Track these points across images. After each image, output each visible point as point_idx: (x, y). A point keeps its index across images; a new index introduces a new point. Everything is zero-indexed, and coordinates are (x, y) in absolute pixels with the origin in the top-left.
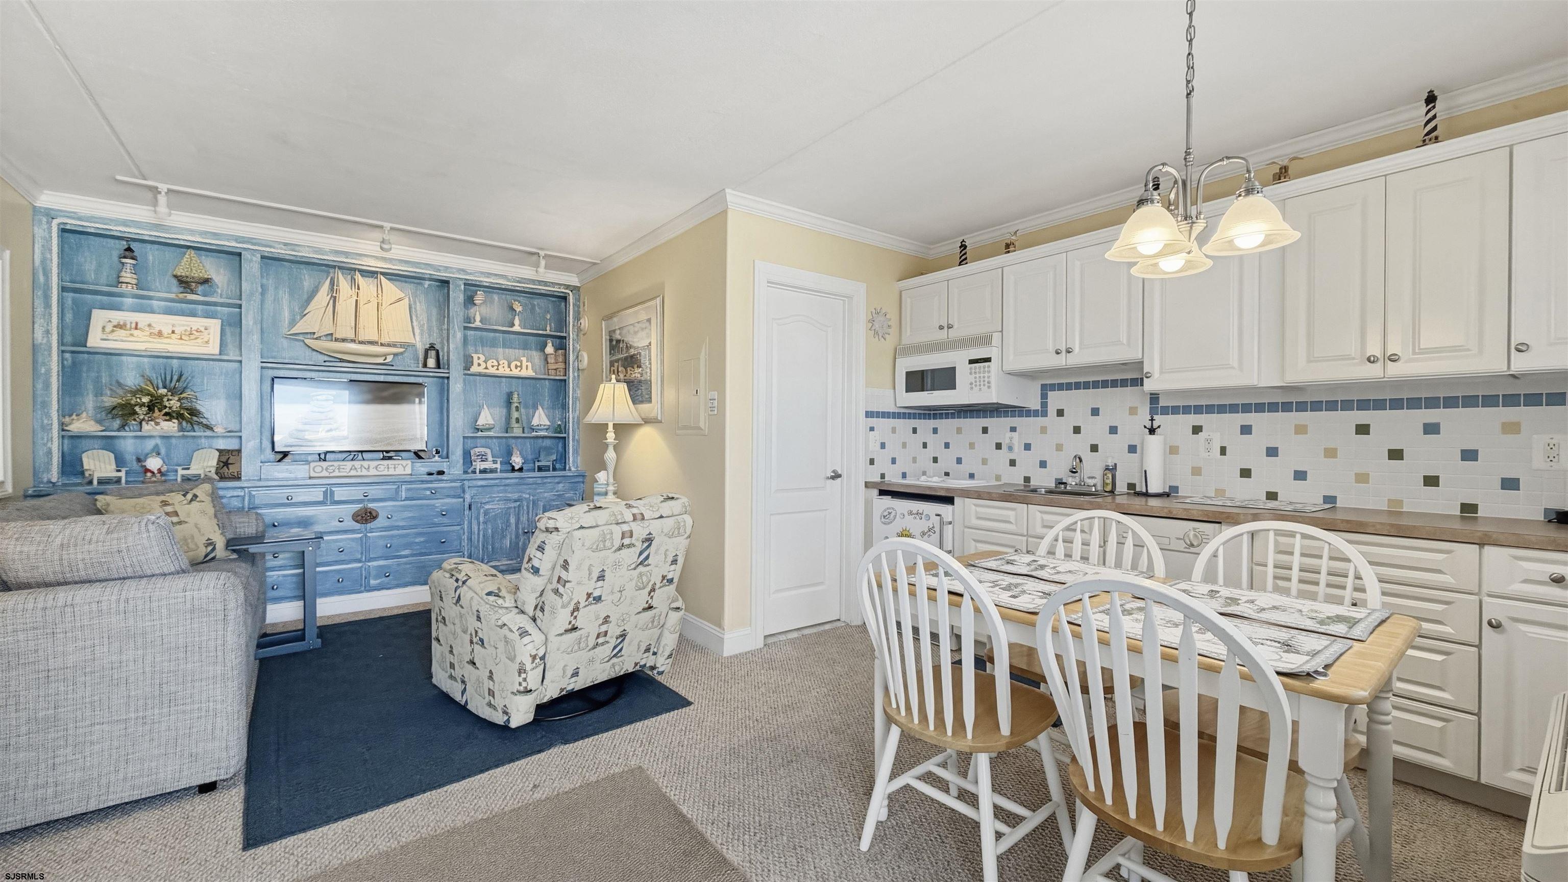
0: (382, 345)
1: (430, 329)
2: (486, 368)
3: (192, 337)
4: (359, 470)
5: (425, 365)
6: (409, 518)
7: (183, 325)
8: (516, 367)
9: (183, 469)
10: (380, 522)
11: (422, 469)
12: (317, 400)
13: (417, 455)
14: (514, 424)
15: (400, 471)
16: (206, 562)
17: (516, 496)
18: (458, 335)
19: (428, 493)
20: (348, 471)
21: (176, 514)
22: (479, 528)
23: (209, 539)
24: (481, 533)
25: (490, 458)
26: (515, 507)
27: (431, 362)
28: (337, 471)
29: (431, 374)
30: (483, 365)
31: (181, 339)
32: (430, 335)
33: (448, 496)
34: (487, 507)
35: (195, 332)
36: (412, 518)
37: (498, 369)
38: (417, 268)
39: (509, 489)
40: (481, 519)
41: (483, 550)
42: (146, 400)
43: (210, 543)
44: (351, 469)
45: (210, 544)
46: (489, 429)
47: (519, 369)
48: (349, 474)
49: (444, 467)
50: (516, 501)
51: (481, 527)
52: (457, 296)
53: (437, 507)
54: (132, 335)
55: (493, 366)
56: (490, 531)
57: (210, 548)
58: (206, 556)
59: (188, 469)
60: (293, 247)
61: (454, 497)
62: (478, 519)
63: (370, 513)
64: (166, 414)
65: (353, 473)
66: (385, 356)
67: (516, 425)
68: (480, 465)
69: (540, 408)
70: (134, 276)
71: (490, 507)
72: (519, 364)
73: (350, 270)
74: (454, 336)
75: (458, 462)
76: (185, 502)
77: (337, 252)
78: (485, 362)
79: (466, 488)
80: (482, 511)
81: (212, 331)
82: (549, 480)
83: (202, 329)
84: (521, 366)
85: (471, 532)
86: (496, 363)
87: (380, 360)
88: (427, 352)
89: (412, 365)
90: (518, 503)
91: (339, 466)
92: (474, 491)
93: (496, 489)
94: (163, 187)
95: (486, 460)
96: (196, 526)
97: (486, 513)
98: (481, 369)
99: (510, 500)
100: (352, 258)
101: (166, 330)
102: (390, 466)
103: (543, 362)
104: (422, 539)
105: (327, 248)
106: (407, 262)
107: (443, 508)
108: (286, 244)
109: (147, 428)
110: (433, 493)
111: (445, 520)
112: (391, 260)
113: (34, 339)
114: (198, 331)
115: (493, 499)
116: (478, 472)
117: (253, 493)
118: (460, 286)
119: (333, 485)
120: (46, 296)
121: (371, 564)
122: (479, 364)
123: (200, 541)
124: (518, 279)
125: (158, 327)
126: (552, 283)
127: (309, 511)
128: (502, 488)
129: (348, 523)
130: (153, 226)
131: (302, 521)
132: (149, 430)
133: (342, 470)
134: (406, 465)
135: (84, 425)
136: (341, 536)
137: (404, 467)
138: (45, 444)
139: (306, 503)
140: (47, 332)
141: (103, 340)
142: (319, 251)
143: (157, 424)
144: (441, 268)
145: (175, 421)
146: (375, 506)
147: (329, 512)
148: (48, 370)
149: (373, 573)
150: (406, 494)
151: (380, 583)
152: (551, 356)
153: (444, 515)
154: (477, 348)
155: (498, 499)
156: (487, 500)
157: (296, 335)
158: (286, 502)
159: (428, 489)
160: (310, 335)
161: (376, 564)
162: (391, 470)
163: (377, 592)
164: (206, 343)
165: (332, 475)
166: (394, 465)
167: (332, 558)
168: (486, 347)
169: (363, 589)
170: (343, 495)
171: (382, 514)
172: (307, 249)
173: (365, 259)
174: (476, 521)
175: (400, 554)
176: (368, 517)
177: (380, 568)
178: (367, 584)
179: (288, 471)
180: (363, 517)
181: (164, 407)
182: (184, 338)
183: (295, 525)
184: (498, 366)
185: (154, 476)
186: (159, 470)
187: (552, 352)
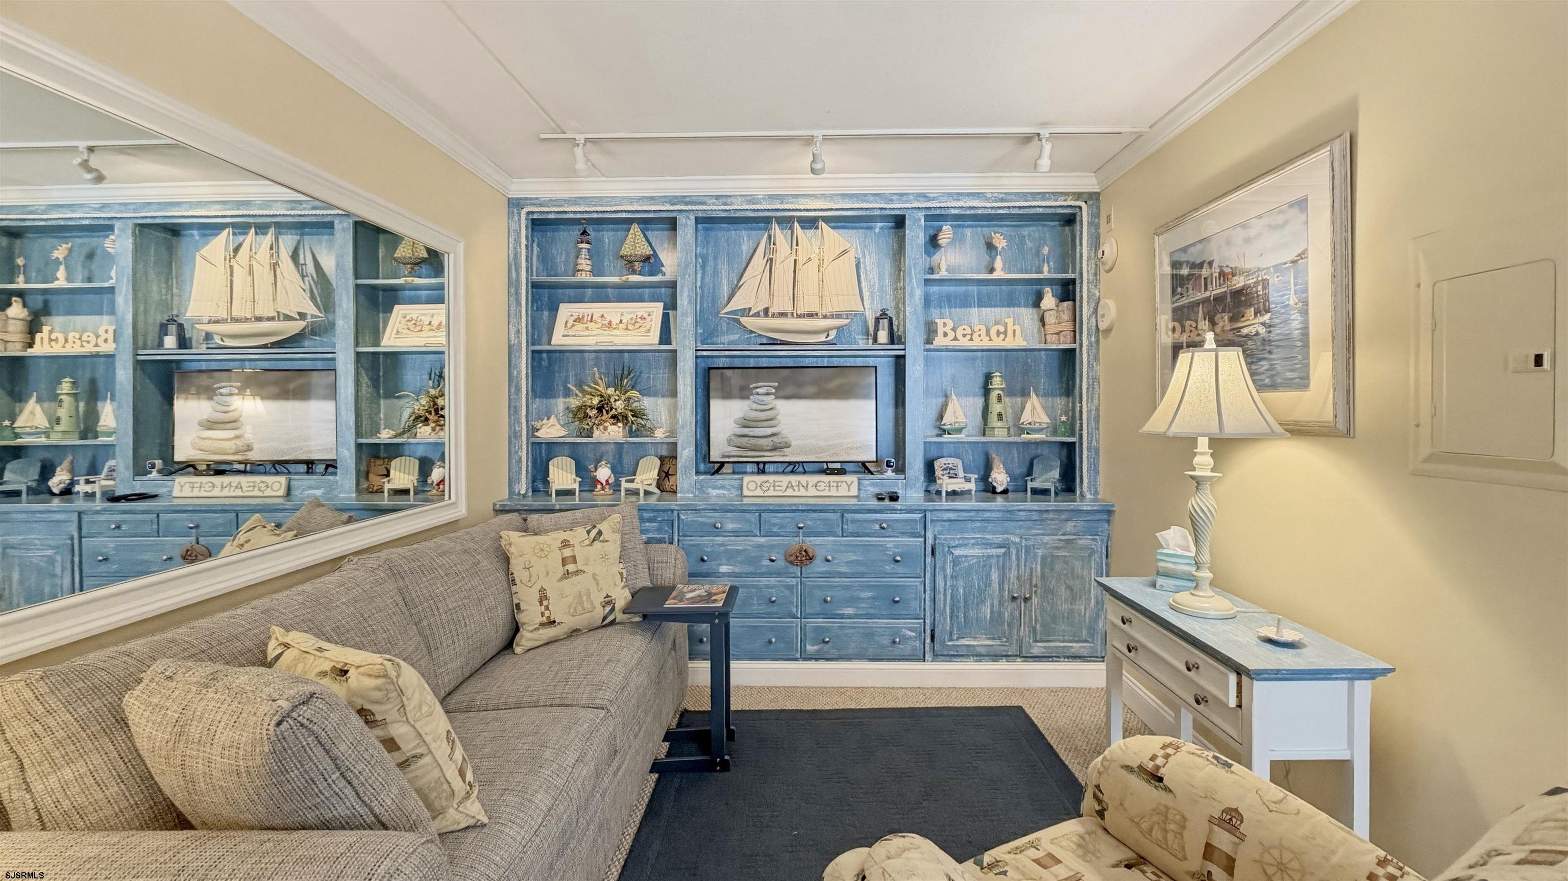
0: (825, 317)
1: (882, 290)
2: (955, 339)
3: (637, 325)
5: (875, 341)
6: (851, 562)
7: (630, 313)
8: (998, 334)
9: (626, 481)
10: (818, 566)
11: (872, 489)
12: (757, 394)
13: (864, 467)
14: (993, 421)
15: (843, 491)
16: (604, 626)
17: (998, 538)
18: (916, 293)
19: (877, 527)
20: (783, 489)
21: (574, 559)
22: (945, 585)
23: (607, 596)
24: (949, 592)
25: (961, 473)
26: (998, 556)
27: (883, 336)
28: (772, 488)
29: (882, 353)
30: (951, 335)
31: (627, 329)
32: (881, 298)
33: (903, 534)
34: (957, 552)
35: (639, 320)
36: (858, 563)
38: (863, 201)
39: (990, 526)
40: (949, 572)
41: (951, 619)
42: (596, 401)
43: (609, 601)
44: (787, 487)
45: (608, 603)
46: (959, 431)
47: (1002, 336)
48: (785, 494)
49: (898, 488)
51: (948, 584)
52: (916, 235)
53: (887, 549)
54: (587, 328)
55: (964, 336)
56: (961, 591)
57: (608, 609)
58: (604, 619)
59: (632, 481)
60: (724, 200)
61: (914, 535)
62: (943, 569)
63: (805, 551)
64: (613, 417)
65: (789, 492)
66: (827, 331)
67: (1000, 424)
68: (946, 486)
69: (1033, 394)
70: (587, 262)
71: (962, 553)
72: (1002, 329)
73: (786, 222)
74: (912, 295)
75: (917, 479)
76: (587, 542)
77: (772, 197)
78: (954, 329)
79: (929, 524)
80: (949, 558)
81: (654, 317)
82: (1051, 516)
83: (646, 316)
84: (1005, 333)
85: (935, 590)
86: (969, 331)
87: (822, 338)
88: (877, 320)
89: (860, 342)
90: (1003, 550)
92: (938, 528)
93: (970, 525)
94: (581, 138)
95: (955, 476)
96: (594, 576)
97: (956, 561)
98: (947, 342)
99: (991, 544)
100: (787, 203)
101: (615, 321)
102: (832, 484)
103: (1037, 324)
104: (870, 594)
105: (760, 193)
106: (851, 196)
107: (897, 550)
108: (718, 197)
109: (596, 433)
110: (883, 528)
111: (899, 569)
112: (832, 196)
113: (509, 340)
114: (643, 318)
115: (966, 541)
116: (944, 494)
117: (683, 517)
118: (919, 220)
119: (764, 511)
120: (517, 293)
121: (808, 623)
122: (945, 335)
123: (598, 599)
124: (1000, 196)
125: (608, 318)
126: (1053, 193)
127: (739, 544)
128: (979, 524)
129: (781, 563)
130: (600, 200)
131: (731, 556)
132: (598, 435)
133: (777, 488)
134: (852, 482)
135: (551, 430)
136: (773, 580)
137: (849, 486)
138: (516, 453)
139: (736, 533)
140: (518, 332)
141: (564, 336)
142: (752, 200)
143: (605, 429)
144: (894, 198)
145: (620, 424)
146: (812, 543)
147: (760, 546)
148: (519, 373)
149: (810, 635)
150: (850, 528)
151: (818, 651)
152: (1052, 312)
153: (897, 561)
154: (943, 310)
155: (972, 541)
156: (957, 542)
157: (734, 312)
158: (715, 530)
159: (876, 521)
160: (746, 312)
161: (811, 623)
162: (833, 490)
163: (813, 662)
164: (649, 331)
165: (766, 494)
166: (838, 482)
167: (763, 609)
168: (955, 307)
169: (798, 655)
170: (775, 525)
171: (820, 554)
172: (740, 199)
173: (802, 200)
174: (941, 573)
175: (841, 612)
176: (803, 557)
177: (818, 630)
178: (803, 650)
179: (722, 487)
180: (797, 557)
181: (612, 409)
182: (629, 327)
183: (724, 561)
184: (972, 335)
185: (603, 488)
186: (607, 481)
187: (1054, 306)
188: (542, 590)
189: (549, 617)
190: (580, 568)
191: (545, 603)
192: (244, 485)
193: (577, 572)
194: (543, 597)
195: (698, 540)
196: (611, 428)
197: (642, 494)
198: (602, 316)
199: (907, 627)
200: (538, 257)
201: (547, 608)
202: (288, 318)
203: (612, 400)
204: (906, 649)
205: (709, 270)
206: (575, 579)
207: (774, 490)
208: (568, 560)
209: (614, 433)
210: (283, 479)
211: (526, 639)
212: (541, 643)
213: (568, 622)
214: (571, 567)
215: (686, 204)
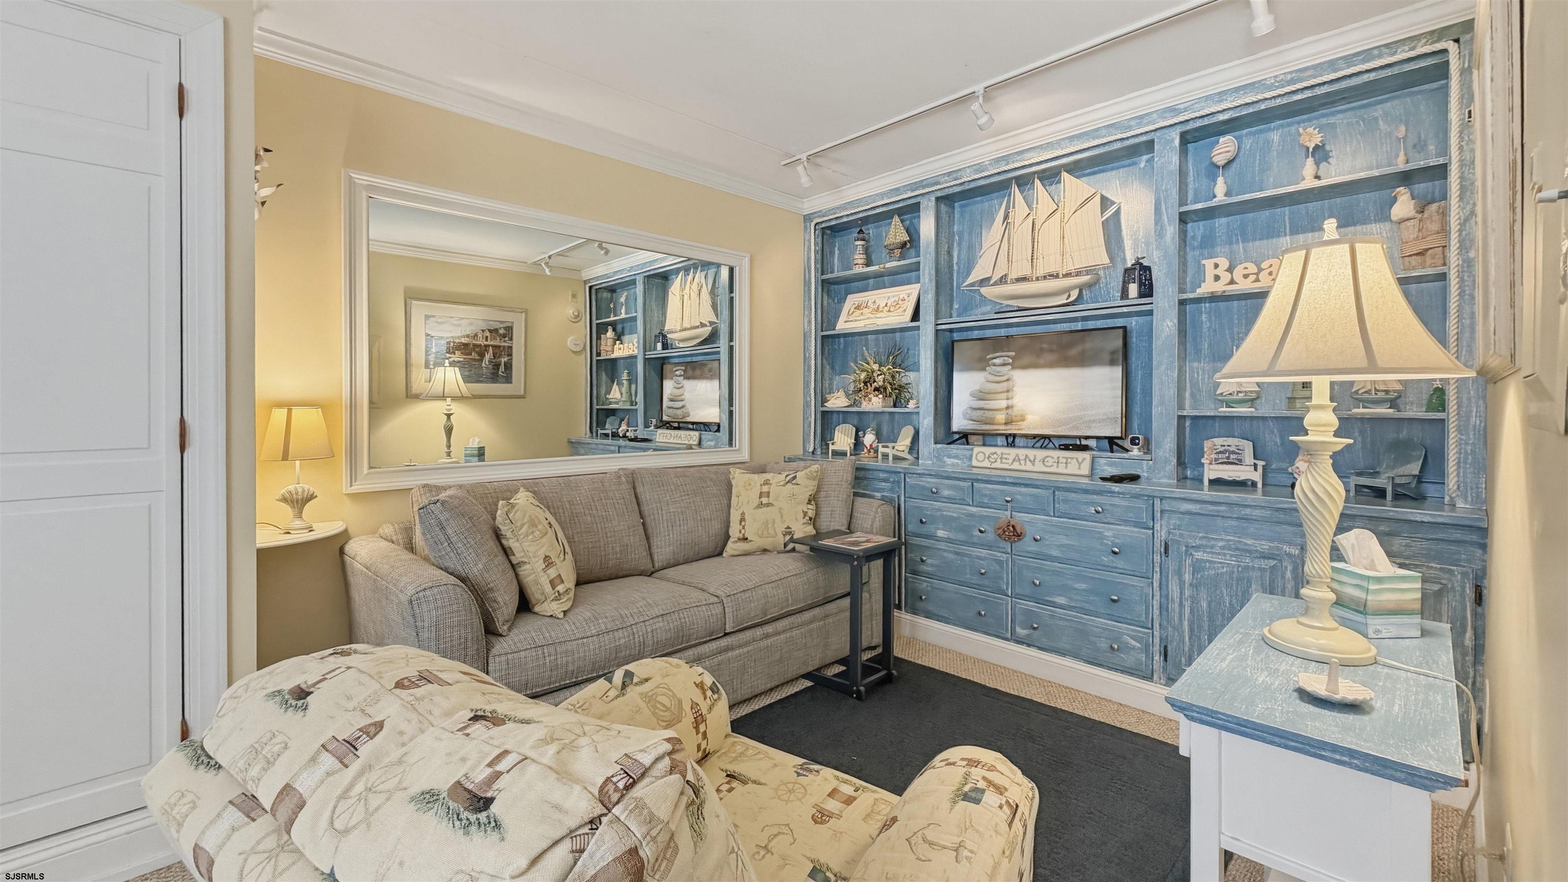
0: (1066, 276)
1: (1147, 234)
2: (1232, 282)
3: (898, 306)
4: (1022, 462)
5: (1125, 295)
6: (1062, 546)
7: (894, 296)
9: (883, 447)
10: (1027, 545)
11: (1105, 468)
12: (994, 365)
15: (1073, 469)
16: (787, 552)
17: (1264, 546)
19: (1092, 510)
20: (1010, 461)
21: (768, 494)
22: (1181, 593)
23: (788, 528)
24: (1187, 605)
25: (1246, 458)
26: (1261, 570)
27: (1134, 288)
28: (999, 460)
29: (1126, 309)
30: (1224, 277)
31: (889, 311)
33: (1126, 522)
34: (1199, 555)
35: (899, 302)
36: (1071, 547)
37: (1257, 280)
39: (1252, 528)
40: (1187, 577)
41: (1190, 638)
42: (863, 376)
43: (788, 531)
44: (1014, 460)
45: (788, 533)
46: (1244, 403)
48: (1011, 467)
49: (1142, 470)
50: (1264, 556)
51: (1187, 593)
52: (1167, 161)
53: (1105, 537)
54: (863, 314)
55: (1246, 276)
56: (1204, 605)
57: (789, 537)
58: (785, 545)
59: (887, 447)
60: (955, 175)
61: (1138, 525)
62: (1179, 573)
63: (1013, 527)
64: (876, 389)
65: (1016, 466)
66: (1067, 291)
68: (1211, 472)
70: (861, 256)
71: (1206, 557)
73: (1024, 182)
75: (1167, 461)
76: (781, 483)
77: (997, 161)
78: (1230, 270)
79: (1158, 515)
80: (1188, 561)
81: (911, 297)
83: (906, 297)
85: (1165, 596)
86: (1252, 268)
87: (1063, 300)
88: (1127, 273)
89: (1107, 299)
90: (1272, 563)
91: (1002, 454)
92: (1175, 520)
94: (803, 157)
95: (1239, 462)
96: (781, 510)
97: (1197, 568)
98: (1219, 287)
99: (1250, 552)
101: (883, 305)
102: (1061, 460)
104: (1084, 586)
105: (986, 159)
107: (1117, 541)
108: (949, 174)
109: (864, 404)
110: (1098, 512)
111: (1119, 563)
112: (1059, 142)
113: (804, 329)
114: (903, 300)
115: (1213, 542)
116: (1206, 483)
117: (908, 480)
118: (1173, 140)
119: (977, 480)
120: (810, 290)
121: (1020, 604)
122: (1217, 278)
123: (780, 528)
124: (1289, 77)
125: (878, 302)
126: (1387, 46)
127: (952, 510)
128: (1234, 523)
129: (991, 536)
130: (859, 201)
131: (948, 522)
132: (865, 406)
133: (1004, 461)
134: (1084, 459)
135: (837, 402)
136: (984, 552)
137: (1080, 464)
138: (808, 418)
139: (951, 500)
140: (810, 322)
141: (845, 322)
142: (980, 167)
143: (870, 400)
144: (1133, 123)
145: (881, 396)
146: (1021, 518)
147: (972, 515)
148: (810, 354)
149: (1019, 617)
150: (1061, 507)
151: (1028, 635)
152: (1408, 223)
153: (1115, 553)
154: (1235, 246)
155: (1221, 544)
156: (1198, 542)
157: (972, 285)
158: (934, 494)
159: (1093, 504)
160: (984, 282)
161: (1023, 604)
162: (1062, 466)
163: (1024, 647)
164: (905, 311)
165: (994, 466)
166: (1067, 458)
167: (976, 579)
168: (1254, 239)
169: (1009, 635)
170: (986, 495)
171: (1030, 532)
172: (968, 170)
173: (1028, 155)
174: (1176, 578)
175: (1052, 599)
176: (1012, 533)
177: (1028, 613)
178: (1013, 632)
179: (956, 457)
180: (1004, 532)
181: (875, 381)
182: (891, 309)
183: (941, 526)
184: (1257, 274)
185: (869, 451)
186: (871, 445)
187: (1412, 213)
188: (743, 514)
189: (744, 534)
190: (771, 501)
191: (743, 523)
192: (683, 436)
193: (769, 505)
194: (742, 520)
195: (919, 503)
196: (874, 399)
197: (891, 458)
198: (874, 302)
199: (1129, 634)
200: (838, 257)
201: (744, 528)
202: (703, 325)
203: (875, 375)
204: (1129, 660)
205: (965, 245)
206: (764, 509)
207: (1001, 462)
208: (763, 494)
209: (875, 403)
210: (697, 434)
211: (732, 547)
212: (738, 553)
213: (757, 542)
214: (765, 500)
215: (924, 187)
